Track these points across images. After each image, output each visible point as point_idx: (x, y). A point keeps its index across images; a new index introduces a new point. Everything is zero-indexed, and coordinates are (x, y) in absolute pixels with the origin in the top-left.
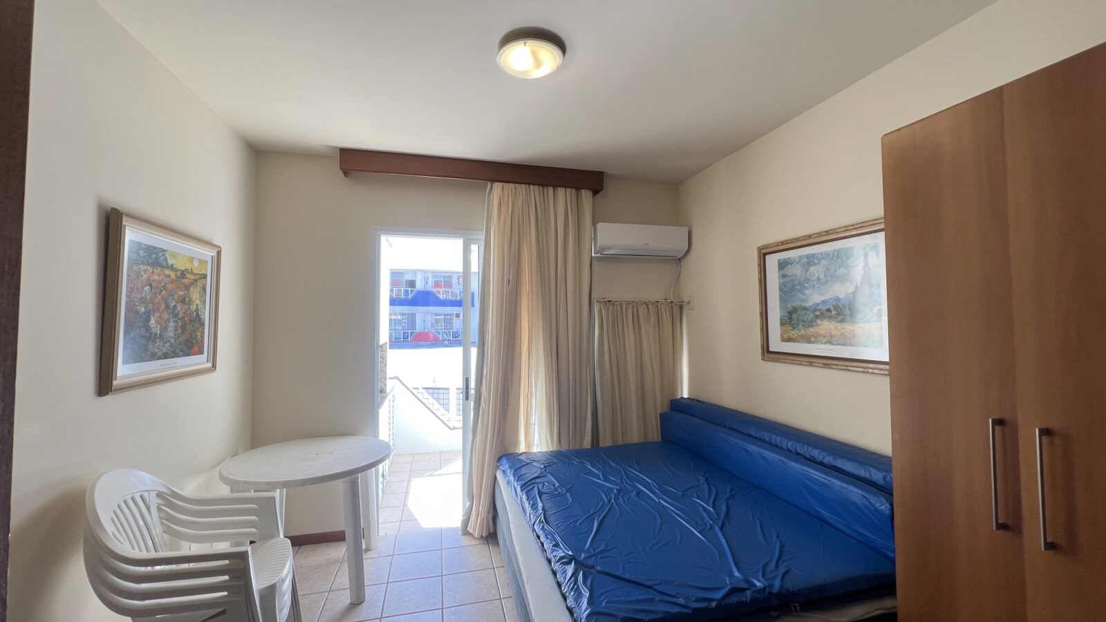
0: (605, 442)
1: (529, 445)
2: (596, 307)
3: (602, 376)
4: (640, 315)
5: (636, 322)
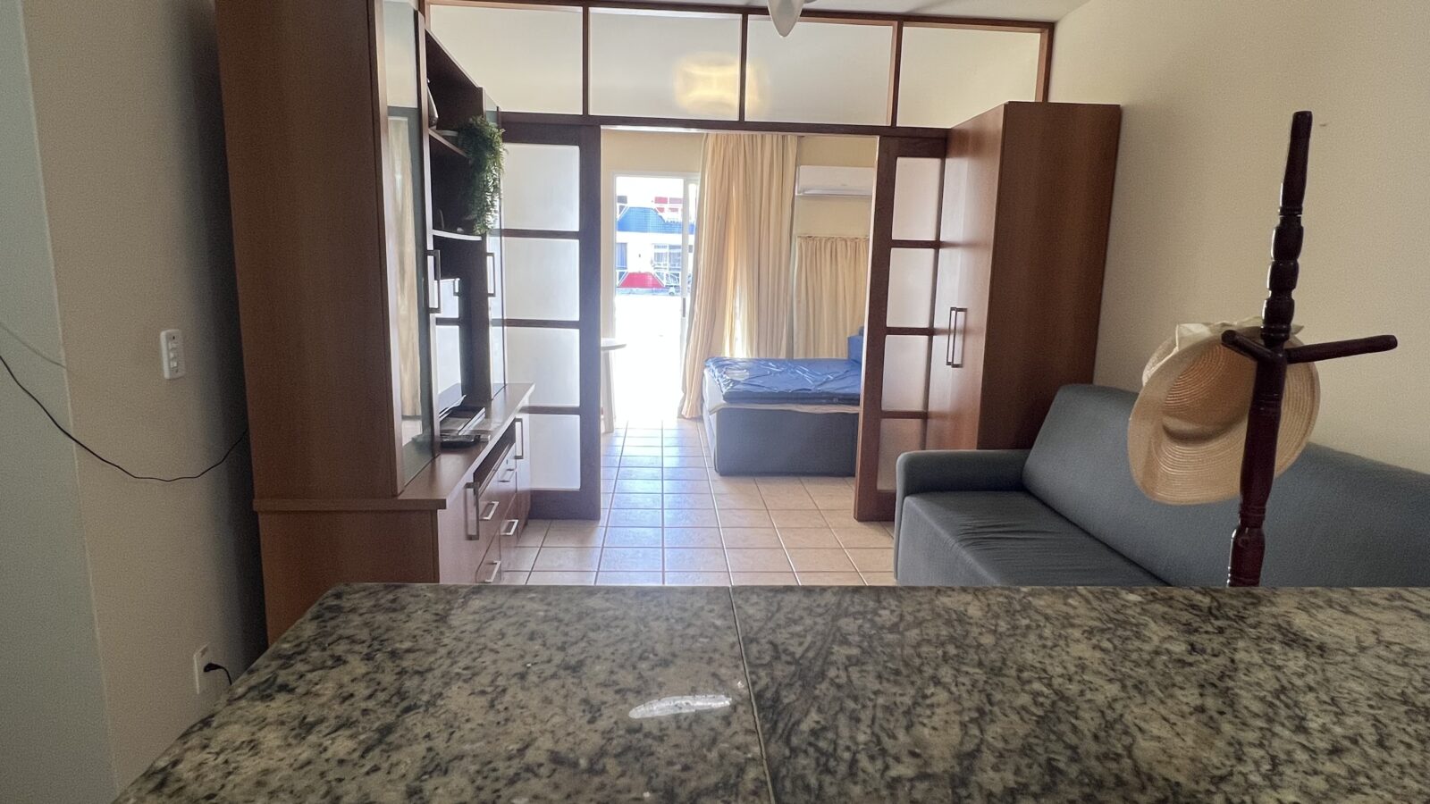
0: (799, 355)
1: (732, 353)
2: (796, 243)
3: (799, 302)
4: (839, 250)
5: (834, 256)
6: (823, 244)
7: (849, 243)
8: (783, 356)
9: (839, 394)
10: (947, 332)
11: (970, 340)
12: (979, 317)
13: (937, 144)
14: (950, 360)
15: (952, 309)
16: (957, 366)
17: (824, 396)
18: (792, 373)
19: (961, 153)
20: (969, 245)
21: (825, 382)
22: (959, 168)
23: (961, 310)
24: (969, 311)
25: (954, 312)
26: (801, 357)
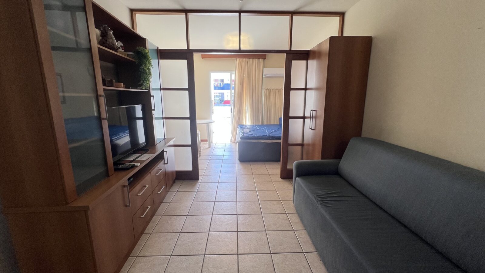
0: (265, 123)
1: (246, 123)
2: (264, 91)
3: (265, 108)
4: (276, 92)
5: (275, 94)
6: (271, 90)
7: (279, 90)
8: (260, 124)
9: (276, 137)
10: (310, 118)
11: (318, 121)
12: (321, 113)
13: (305, 55)
14: (311, 127)
15: (311, 110)
16: (313, 130)
17: (271, 137)
18: (262, 129)
19: (313, 58)
20: (317, 89)
21: (272, 132)
22: (313, 64)
23: (314, 111)
24: (317, 112)
25: (312, 112)
26: (266, 124)
